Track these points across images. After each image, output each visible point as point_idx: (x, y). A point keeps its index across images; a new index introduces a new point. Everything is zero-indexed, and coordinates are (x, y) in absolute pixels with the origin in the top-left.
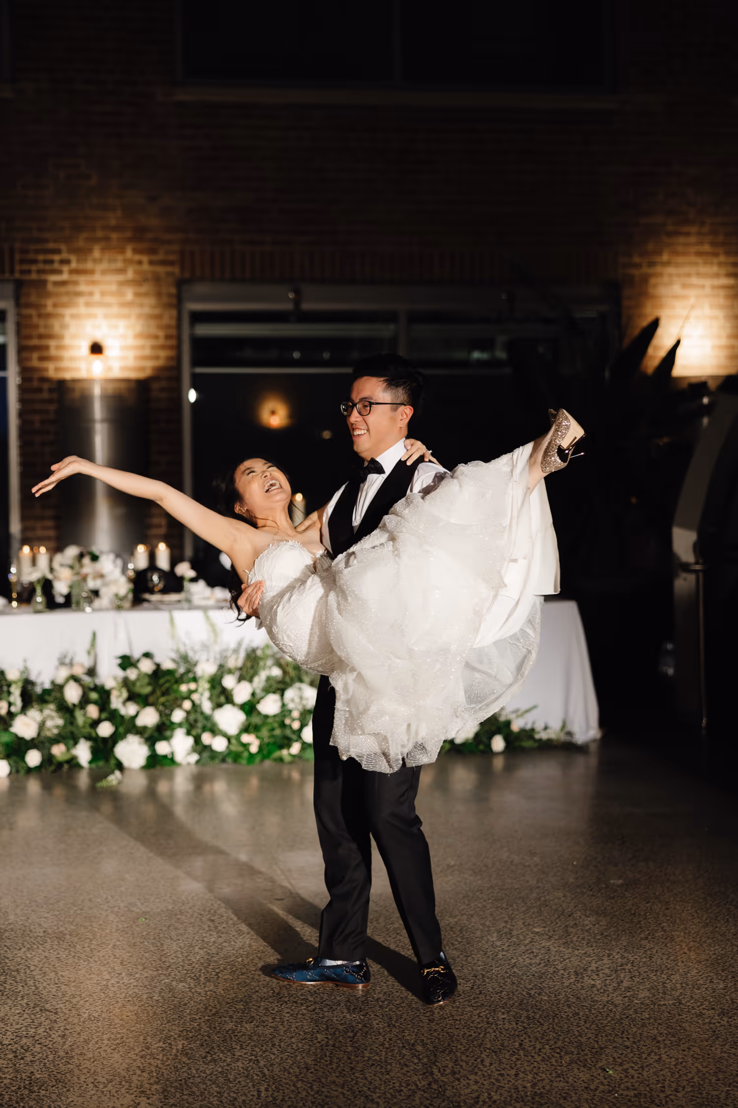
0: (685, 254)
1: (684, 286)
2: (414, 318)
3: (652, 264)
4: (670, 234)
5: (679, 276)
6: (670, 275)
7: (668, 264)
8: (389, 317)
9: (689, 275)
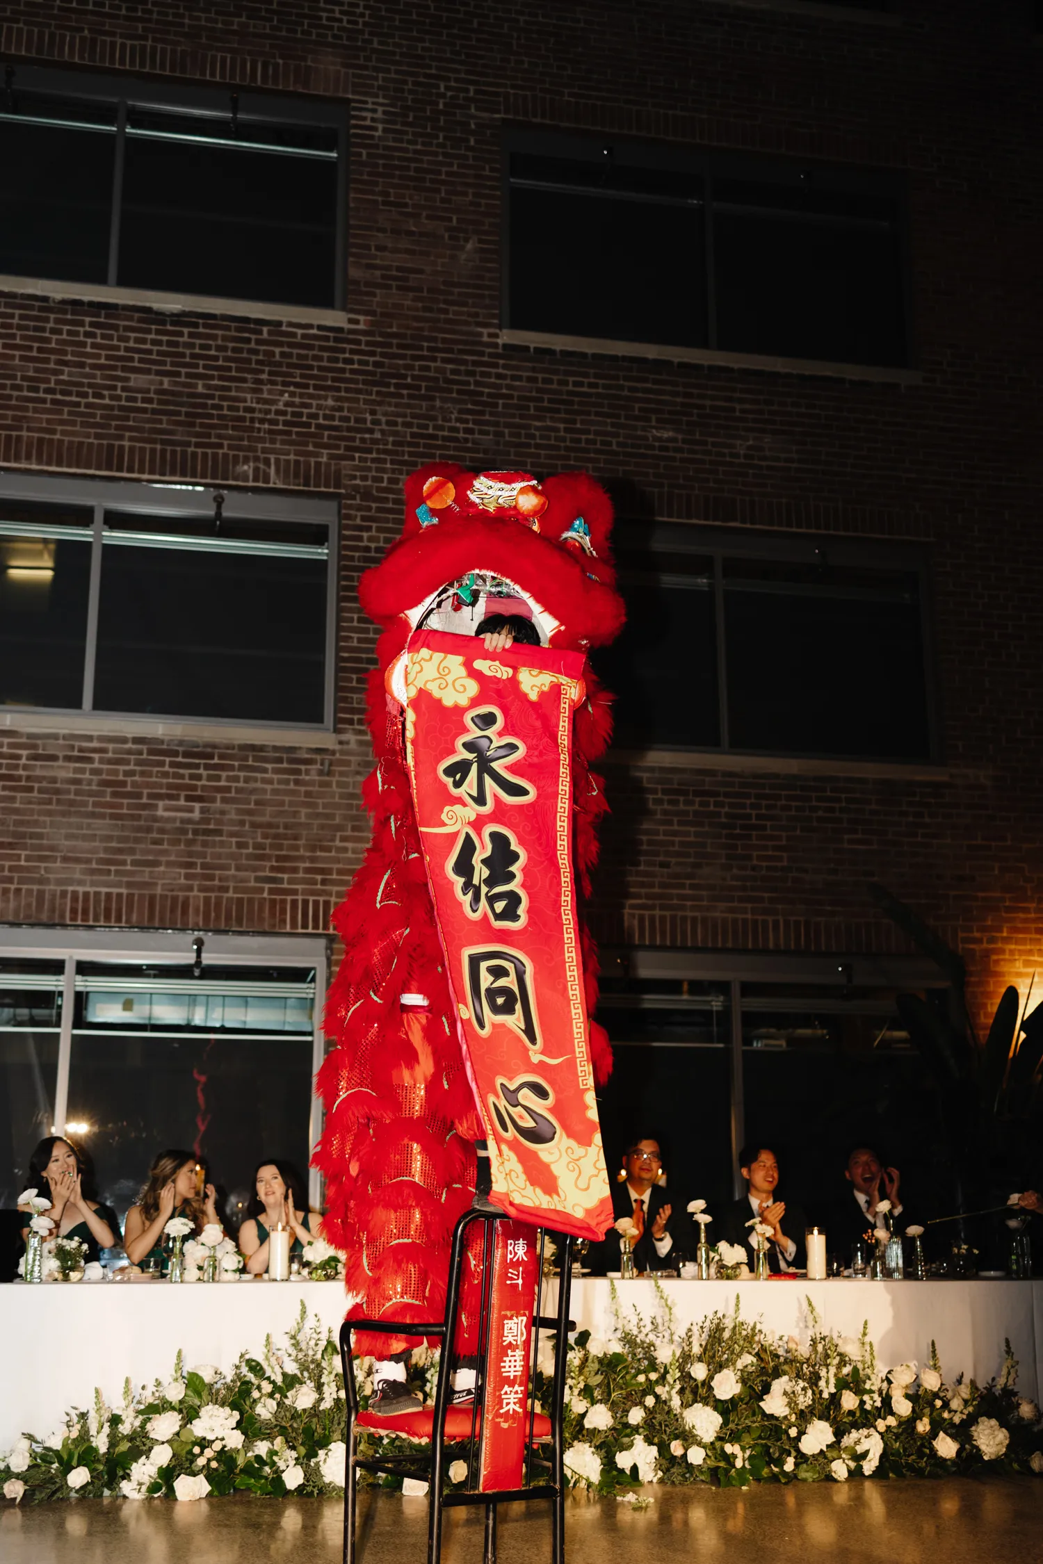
0: (1025, 931)
1: (1027, 963)
2: (748, 989)
3: (992, 940)
4: (1009, 910)
5: (1021, 952)
6: (1012, 952)
7: (1007, 940)
8: (722, 987)
9: (1030, 952)
